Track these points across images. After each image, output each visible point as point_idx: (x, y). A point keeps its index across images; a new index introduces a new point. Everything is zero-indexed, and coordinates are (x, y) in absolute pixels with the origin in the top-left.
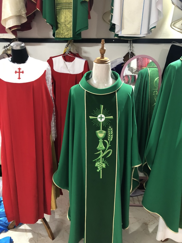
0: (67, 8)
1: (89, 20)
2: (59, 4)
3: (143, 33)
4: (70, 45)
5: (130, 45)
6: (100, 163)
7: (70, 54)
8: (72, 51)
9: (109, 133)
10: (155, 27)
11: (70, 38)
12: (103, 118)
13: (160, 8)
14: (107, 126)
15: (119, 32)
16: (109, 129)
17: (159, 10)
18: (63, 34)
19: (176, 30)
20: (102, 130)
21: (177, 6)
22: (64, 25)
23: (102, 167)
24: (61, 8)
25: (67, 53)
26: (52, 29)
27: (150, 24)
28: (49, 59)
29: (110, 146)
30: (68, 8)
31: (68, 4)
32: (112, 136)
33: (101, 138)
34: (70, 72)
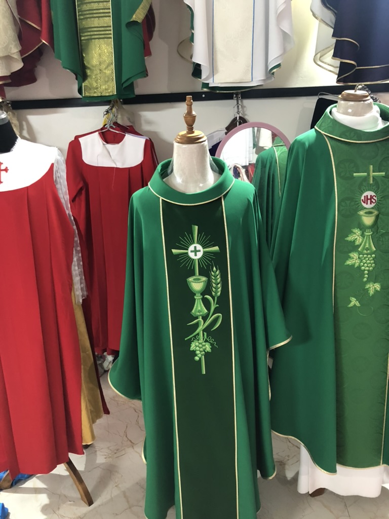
0: (101, 36)
1: (145, 58)
2: (86, 30)
3: (257, 79)
4: (114, 110)
5: (238, 103)
6: (200, 344)
7: (114, 127)
8: (119, 122)
9: (214, 281)
10: (278, 66)
11: (112, 95)
12: (199, 251)
13: (286, 27)
14: (208, 266)
15: (210, 78)
16: (213, 273)
17: (285, 31)
18: (97, 88)
19: (326, 69)
20: (200, 275)
21: (323, 20)
22: (99, 72)
23: (204, 351)
24: (89, 37)
25: (108, 126)
26: (77, 79)
27: (270, 60)
28: (72, 141)
29: (217, 307)
30: (103, 36)
31: (103, 29)
32: (219, 285)
33: (198, 292)
34: (115, 164)
